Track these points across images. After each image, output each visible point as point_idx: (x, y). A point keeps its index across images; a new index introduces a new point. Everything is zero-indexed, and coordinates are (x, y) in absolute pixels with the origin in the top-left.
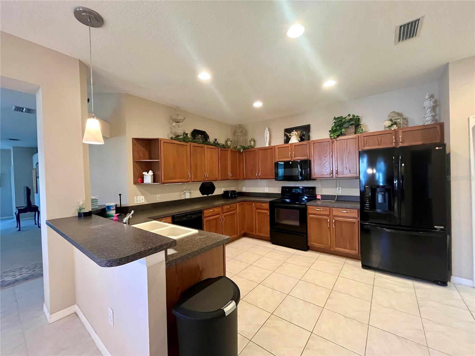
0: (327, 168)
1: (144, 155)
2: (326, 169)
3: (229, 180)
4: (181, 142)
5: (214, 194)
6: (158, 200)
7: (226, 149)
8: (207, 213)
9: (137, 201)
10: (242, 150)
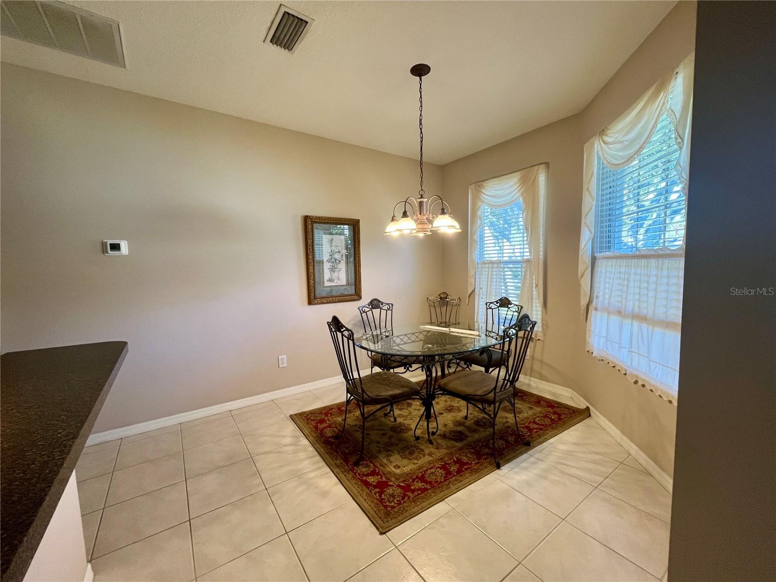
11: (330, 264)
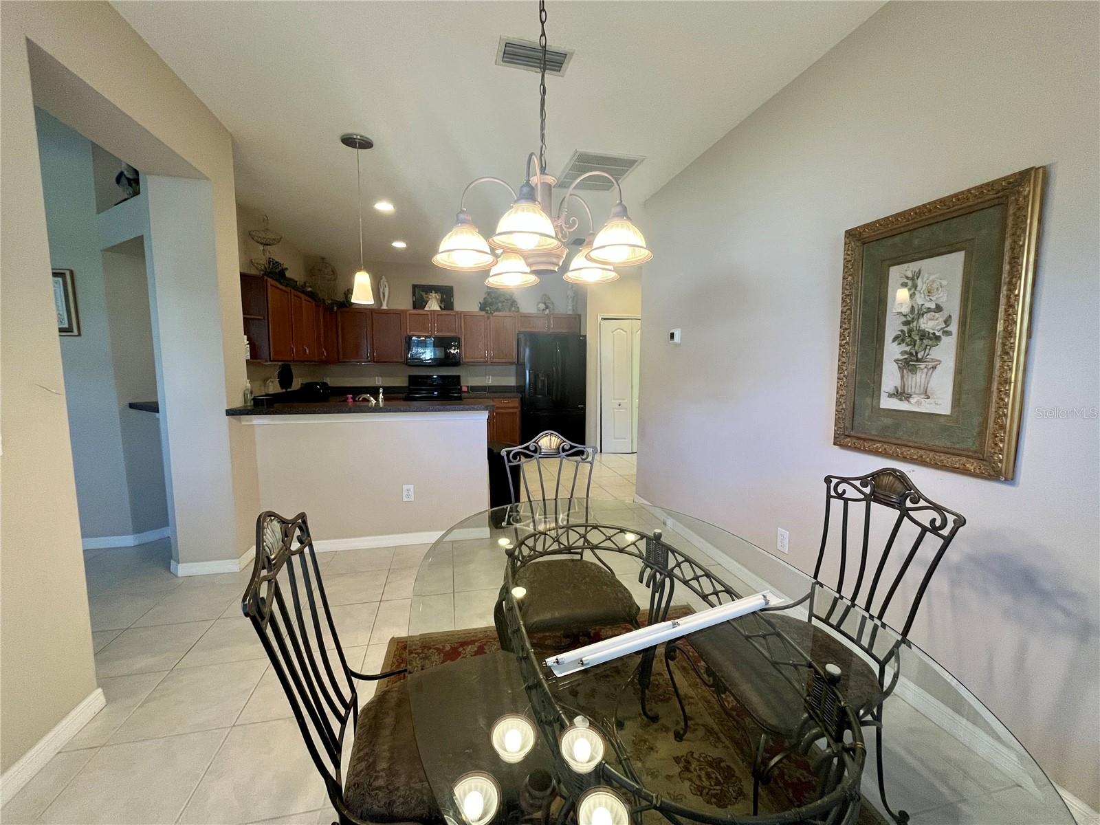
2: (480, 350)
10: (336, 308)
11: (904, 347)
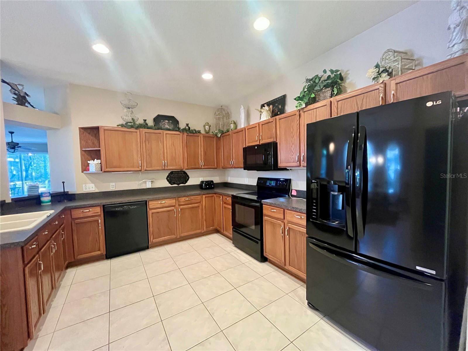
0: (294, 153)
1: (93, 143)
2: (292, 154)
3: (201, 169)
4: (128, 128)
5: (187, 184)
6: (111, 188)
7: (195, 135)
8: (153, 205)
9: (86, 189)
10: (219, 135)
